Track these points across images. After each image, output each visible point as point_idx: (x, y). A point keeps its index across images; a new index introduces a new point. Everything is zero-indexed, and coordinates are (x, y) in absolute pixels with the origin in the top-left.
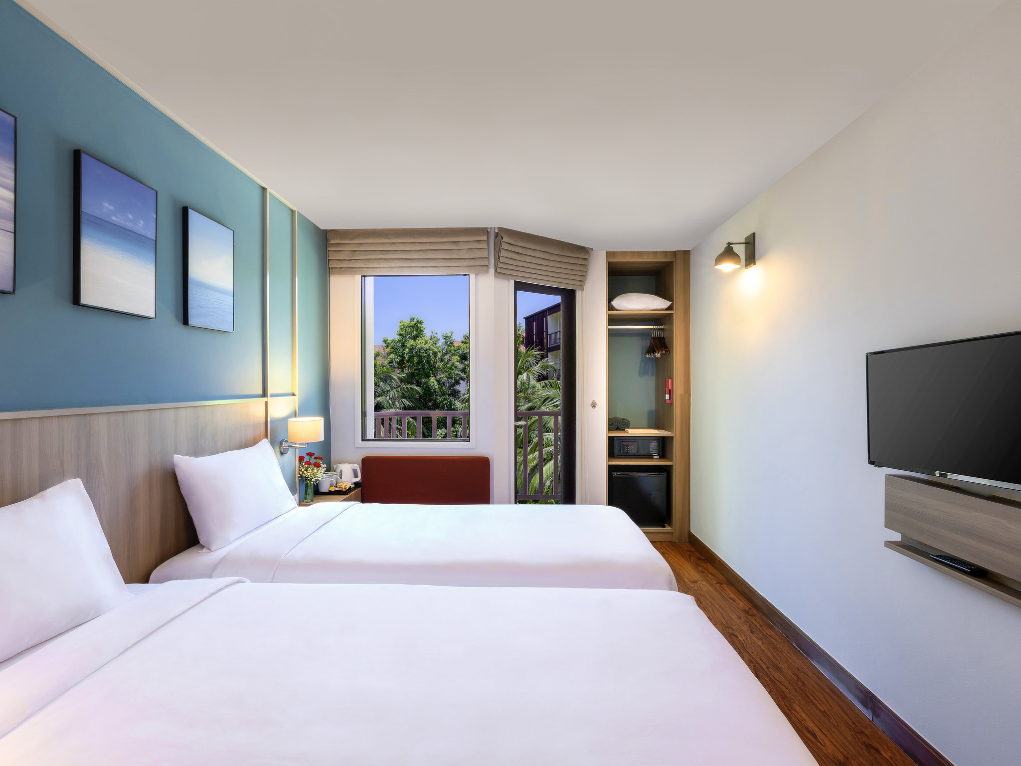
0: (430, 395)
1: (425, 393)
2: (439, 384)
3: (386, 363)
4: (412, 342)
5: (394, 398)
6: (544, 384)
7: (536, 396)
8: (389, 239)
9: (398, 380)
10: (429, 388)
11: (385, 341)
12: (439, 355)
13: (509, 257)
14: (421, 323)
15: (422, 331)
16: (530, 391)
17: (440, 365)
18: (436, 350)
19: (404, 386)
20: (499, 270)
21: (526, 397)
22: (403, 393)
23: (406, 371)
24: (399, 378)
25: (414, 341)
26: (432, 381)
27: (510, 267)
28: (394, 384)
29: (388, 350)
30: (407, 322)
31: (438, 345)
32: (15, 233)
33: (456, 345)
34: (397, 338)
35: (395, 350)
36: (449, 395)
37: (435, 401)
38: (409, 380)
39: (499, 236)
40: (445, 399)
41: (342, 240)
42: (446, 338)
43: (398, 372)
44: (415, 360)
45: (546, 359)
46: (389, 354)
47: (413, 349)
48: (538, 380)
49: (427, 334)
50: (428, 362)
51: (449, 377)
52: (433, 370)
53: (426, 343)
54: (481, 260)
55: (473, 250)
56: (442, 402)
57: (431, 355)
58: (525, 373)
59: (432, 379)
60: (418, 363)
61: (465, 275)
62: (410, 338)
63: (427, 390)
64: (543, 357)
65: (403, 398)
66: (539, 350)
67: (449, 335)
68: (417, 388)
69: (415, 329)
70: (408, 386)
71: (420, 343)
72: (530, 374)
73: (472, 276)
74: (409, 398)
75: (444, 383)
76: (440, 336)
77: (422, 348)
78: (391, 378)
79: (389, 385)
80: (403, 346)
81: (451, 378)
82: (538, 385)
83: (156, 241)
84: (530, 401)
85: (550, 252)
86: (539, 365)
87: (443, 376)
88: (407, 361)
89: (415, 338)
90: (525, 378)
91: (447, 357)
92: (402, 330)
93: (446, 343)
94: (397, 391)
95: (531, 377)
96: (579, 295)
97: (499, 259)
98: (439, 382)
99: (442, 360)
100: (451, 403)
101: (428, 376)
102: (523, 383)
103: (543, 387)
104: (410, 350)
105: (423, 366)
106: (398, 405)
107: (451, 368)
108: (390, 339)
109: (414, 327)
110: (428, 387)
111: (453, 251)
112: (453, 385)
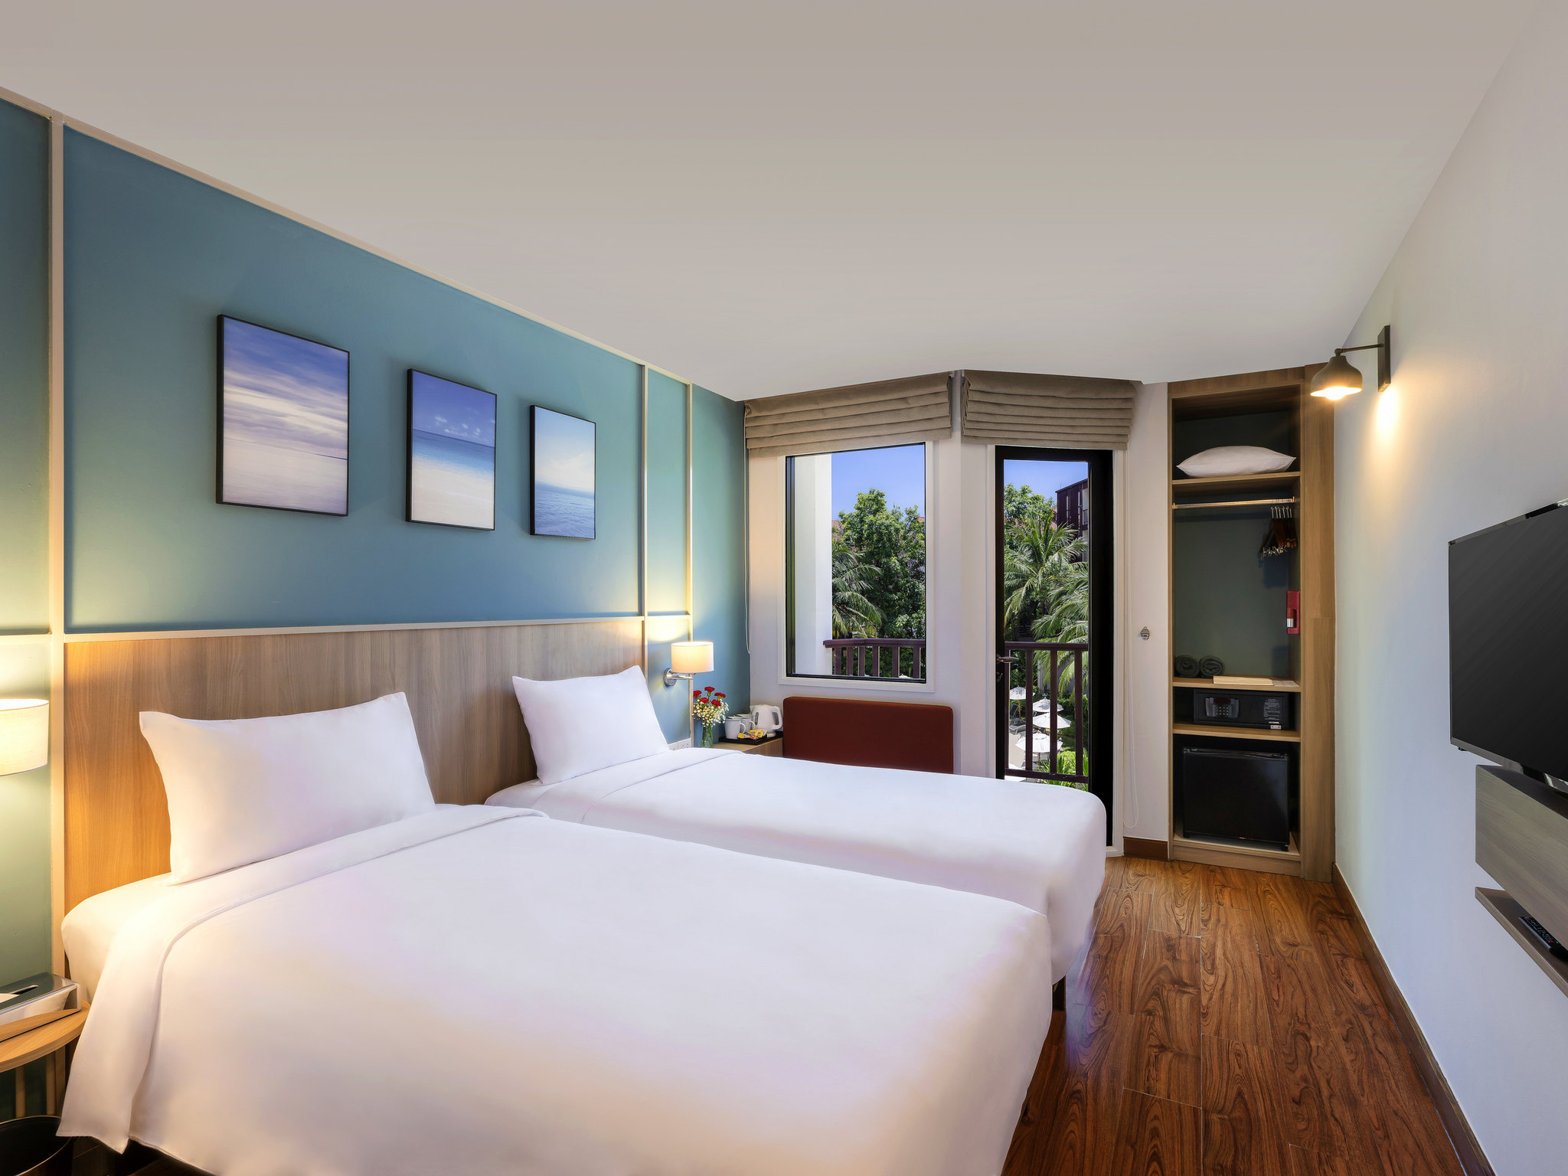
0: (891, 577)
1: (885, 575)
2: (902, 565)
3: (842, 540)
4: (871, 517)
5: (851, 580)
6: (1077, 566)
7: (1068, 580)
8: (818, 404)
9: (855, 560)
10: (890, 569)
11: (841, 516)
12: (902, 532)
13: (983, 411)
14: (882, 496)
15: (883, 505)
16: (1061, 573)
17: (903, 543)
18: (898, 526)
19: (862, 566)
20: (966, 433)
21: (1057, 580)
22: (861, 575)
23: (865, 549)
24: (857, 558)
25: (874, 516)
26: (894, 561)
27: (984, 426)
28: (851, 564)
29: (844, 526)
30: (866, 494)
31: (900, 521)
32: (348, 460)
33: (920, 522)
34: (855, 512)
35: (852, 525)
36: (912, 577)
37: (897, 583)
38: (867, 559)
39: (966, 382)
40: (908, 582)
41: (760, 412)
42: (910, 513)
43: (855, 550)
44: (875, 537)
45: (1079, 538)
46: (845, 530)
47: (872, 524)
48: (1071, 562)
49: (889, 508)
50: (890, 540)
51: (913, 557)
52: (895, 548)
53: (887, 518)
54: (940, 420)
55: (929, 407)
56: (904, 584)
57: (893, 531)
58: (1057, 553)
59: (894, 559)
60: (878, 541)
61: (921, 444)
62: (869, 512)
63: (889, 573)
64: (1076, 536)
65: (861, 579)
66: (1072, 528)
67: (913, 509)
68: (877, 569)
69: (875, 503)
70: (866, 566)
71: (880, 519)
72: (1062, 555)
73: (929, 445)
74: (867, 580)
75: (906, 563)
76: (902, 511)
77: (882, 524)
78: (848, 557)
79: (846, 565)
80: (862, 521)
81: (915, 558)
82: (1071, 567)
83: (495, 448)
84: (1061, 585)
85: (1056, 395)
86: (1072, 544)
87: (906, 556)
88: (866, 539)
89: (874, 513)
90: (1056, 559)
91: (911, 534)
92: (861, 503)
93: (910, 519)
94: (855, 572)
95: (1063, 558)
96: (1118, 458)
97: (966, 415)
98: (901, 562)
99: (905, 538)
100: (914, 586)
101: (889, 556)
102: (1054, 565)
103: (1077, 569)
104: (870, 525)
105: (884, 544)
106: (855, 588)
107: (914, 547)
108: (847, 513)
109: (873, 500)
110: (889, 567)
111: (901, 411)
112: (917, 566)
